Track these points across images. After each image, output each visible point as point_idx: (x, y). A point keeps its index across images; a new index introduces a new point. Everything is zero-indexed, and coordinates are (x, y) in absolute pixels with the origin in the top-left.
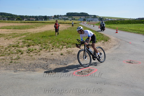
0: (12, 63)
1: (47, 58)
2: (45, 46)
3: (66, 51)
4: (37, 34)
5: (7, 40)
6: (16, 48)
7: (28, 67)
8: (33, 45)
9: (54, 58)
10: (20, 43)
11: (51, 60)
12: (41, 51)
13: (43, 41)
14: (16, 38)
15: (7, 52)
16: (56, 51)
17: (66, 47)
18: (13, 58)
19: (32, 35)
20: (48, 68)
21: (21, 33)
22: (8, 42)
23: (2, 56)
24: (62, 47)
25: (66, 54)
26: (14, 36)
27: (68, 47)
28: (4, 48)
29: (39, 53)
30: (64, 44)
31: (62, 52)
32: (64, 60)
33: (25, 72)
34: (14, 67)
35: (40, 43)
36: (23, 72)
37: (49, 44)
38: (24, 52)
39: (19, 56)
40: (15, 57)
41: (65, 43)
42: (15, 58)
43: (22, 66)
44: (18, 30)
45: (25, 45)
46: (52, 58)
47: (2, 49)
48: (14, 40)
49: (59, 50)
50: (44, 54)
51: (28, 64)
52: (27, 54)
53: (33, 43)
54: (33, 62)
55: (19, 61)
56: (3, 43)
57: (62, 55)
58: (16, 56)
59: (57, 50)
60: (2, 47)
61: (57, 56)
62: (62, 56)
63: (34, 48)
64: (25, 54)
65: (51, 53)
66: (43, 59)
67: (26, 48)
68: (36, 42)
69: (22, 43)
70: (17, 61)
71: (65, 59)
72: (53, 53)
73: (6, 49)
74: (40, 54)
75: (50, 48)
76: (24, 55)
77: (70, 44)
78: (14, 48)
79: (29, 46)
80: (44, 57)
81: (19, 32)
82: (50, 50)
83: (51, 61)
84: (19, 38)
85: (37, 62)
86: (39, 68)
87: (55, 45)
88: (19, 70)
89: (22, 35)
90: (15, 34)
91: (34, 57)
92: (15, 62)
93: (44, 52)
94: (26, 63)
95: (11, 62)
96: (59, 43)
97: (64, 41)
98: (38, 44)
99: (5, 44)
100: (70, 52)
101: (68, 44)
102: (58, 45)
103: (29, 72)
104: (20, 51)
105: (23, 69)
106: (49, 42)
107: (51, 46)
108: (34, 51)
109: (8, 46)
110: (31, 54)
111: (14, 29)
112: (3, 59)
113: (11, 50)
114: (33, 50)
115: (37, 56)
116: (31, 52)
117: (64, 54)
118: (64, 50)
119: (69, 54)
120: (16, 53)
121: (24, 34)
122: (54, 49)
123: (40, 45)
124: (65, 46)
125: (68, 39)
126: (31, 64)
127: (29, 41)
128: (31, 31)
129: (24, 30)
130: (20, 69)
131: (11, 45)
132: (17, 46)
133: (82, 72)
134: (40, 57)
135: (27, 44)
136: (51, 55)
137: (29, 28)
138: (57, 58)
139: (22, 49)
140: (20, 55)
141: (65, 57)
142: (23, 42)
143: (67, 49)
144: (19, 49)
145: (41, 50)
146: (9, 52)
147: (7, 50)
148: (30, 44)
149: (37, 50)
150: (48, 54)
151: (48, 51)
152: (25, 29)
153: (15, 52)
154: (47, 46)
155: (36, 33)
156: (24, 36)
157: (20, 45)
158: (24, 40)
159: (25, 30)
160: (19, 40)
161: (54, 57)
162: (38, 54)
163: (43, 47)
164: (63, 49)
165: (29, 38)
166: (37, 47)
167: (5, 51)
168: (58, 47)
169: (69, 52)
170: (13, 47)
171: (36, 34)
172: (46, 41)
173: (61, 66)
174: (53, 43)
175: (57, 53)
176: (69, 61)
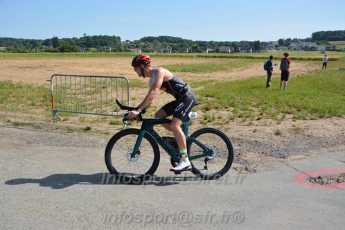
1: (242, 139)
2: (242, 112)
3: (289, 126)
4: (231, 83)
8: (216, 108)
9: (258, 140)
11: (250, 143)
12: (231, 123)
13: (241, 101)
16: (265, 125)
17: (294, 118)
19: (218, 85)
20: (241, 160)
21: (195, 80)
24: (283, 118)
25: (289, 134)
27: (299, 118)
29: (225, 127)
30: (289, 111)
31: (280, 127)
32: (282, 147)
35: (232, 105)
37: (253, 108)
38: (195, 121)
41: (294, 109)
44: (189, 74)
45: (200, 106)
46: (253, 139)
49: (274, 122)
50: (237, 129)
52: (201, 126)
53: (216, 104)
56: (157, 100)
57: (277, 134)
59: (268, 123)
60: (155, 107)
61: (266, 137)
62: (278, 137)
63: (216, 115)
64: (197, 125)
65: (254, 128)
66: (233, 139)
67: (200, 114)
68: (224, 101)
71: (285, 145)
72: (258, 128)
74: (228, 129)
75: (253, 117)
76: (193, 126)
77: (305, 112)
79: (207, 109)
80: (236, 135)
81: (191, 79)
82: (253, 122)
83: (249, 145)
86: (219, 156)
87: (266, 111)
89: (196, 84)
93: (237, 125)
96: (277, 108)
97: (291, 102)
98: (227, 105)
100: (301, 129)
101: (299, 110)
102: (273, 110)
106: (254, 103)
107: (256, 112)
108: (216, 121)
111: (182, 71)
114: (214, 119)
116: (209, 121)
117: (284, 133)
118: (287, 125)
119: (297, 135)
121: (201, 84)
122: (263, 120)
123: (232, 109)
124: (291, 116)
125: (302, 99)
127: (209, 99)
128: (219, 76)
129: (201, 75)
133: (320, 178)
135: (204, 105)
136: (251, 132)
137: (215, 71)
138: (266, 140)
141: (285, 140)
143: (294, 123)
145: (232, 119)
148: (209, 104)
149: (224, 118)
150: (247, 129)
151: (246, 123)
152: (205, 72)
154: (246, 111)
155: (227, 83)
156: (202, 87)
159: (206, 75)
161: (259, 137)
163: (238, 115)
164: (283, 122)
165: (211, 91)
166: (225, 114)
168: (273, 117)
169: (297, 131)
171: (228, 85)
172: (249, 101)
173: (271, 159)
174: (264, 105)
175: (268, 129)
176: (293, 150)
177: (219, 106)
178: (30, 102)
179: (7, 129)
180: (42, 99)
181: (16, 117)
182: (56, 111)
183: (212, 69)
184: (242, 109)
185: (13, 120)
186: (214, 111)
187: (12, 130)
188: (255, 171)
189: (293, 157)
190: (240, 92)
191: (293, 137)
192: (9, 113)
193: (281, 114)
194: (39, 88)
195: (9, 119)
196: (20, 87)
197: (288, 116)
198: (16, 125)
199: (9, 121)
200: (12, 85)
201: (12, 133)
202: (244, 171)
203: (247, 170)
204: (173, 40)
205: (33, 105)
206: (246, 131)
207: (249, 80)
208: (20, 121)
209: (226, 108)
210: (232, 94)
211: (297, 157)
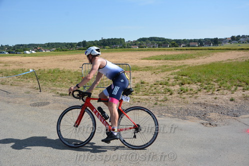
0: (157, 106)
1: (207, 104)
2: (206, 86)
3: (240, 95)
4: (199, 67)
5: (154, 75)
6: (164, 86)
7: (176, 112)
8: (189, 83)
9: (218, 104)
10: (171, 80)
11: (213, 106)
12: (199, 93)
13: (206, 78)
14: (166, 73)
15: (152, 90)
16: (222, 94)
17: (244, 89)
18: (159, 99)
19: (189, 68)
20: (206, 118)
21: (174, 65)
22: (156, 78)
23: (146, 95)
24: (236, 89)
25: (240, 101)
26: (164, 69)
27: (247, 90)
28: (150, 85)
29: (195, 95)
30: (240, 84)
31: (234, 96)
32: (235, 109)
33: (172, 119)
34: (159, 111)
35: (200, 81)
36: (169, 119)
37: (215, 83)
38: (174, 92)
39: (167, 97)
40: (161, 97)
41: (243, 83)
42: (162, 99)
43: (169, 110)
45: (178, 82)
46: (214, 104)
47: (146, 87)
48: (163, 75)
49: (229, 92)
50: (203, 97)
51: (177, 109)
52: (178, 95)
53: (188, 81)
54: (185, 106)
55: (166, 104)
56: (149, 79)
57: (232, 100)
58: (163, 97)
59: (225, 93)
60: (147, 83)
61: (224, 102)
62: (232, 102)
63: (189, 88)
64: (175, 94)
65: (215, 96)
66: (200, 104)
67: (177, 87)
68: (194, 78)
69: (173, 80)
70: (163, 103)
71: (237, 108)
72: (218, 96)
73: (151, 87)
74: (197, 97)
75: (214, 89)
76: (173, 96)
78: (161, 86)
79: (182, 84)
80: (203, 101)
81: (171, 64)
82: (214, 92)
83: (212, 108)
84: (170, 72)
85: (191, 107)
86: (192, 115)
87: (224, 85)
88: (164, 116)
89: (175, 68)
90: (165, 66)
91: (188, 100)
92: (160, 105)
93: (203, 94)
94: (175, 107)
95: (156, 104)
96: (231, 82)
97: (241, 78)
98: (196, 81)
99: (151, 80)
100: (248, 97)
101: (247, 84)
102: (228, 84)
103: (177, 119)
104: (169, 91)
105: (169, 115)
106: (215, 80)
107: (216, 85)
108: (189, 92)
109: (155, 83)
110: (184, 95)
111: (165, 59)
112: (147, 99)
113: (157, 88)
114: (187, 90)
115: (193, 99)
116: (184, 92)
117: (236, 99)
119: (246, 101)
120: (163, 93)
121: (178, 68)
122: (221, 91)
123: (199, 84)
124: (242, 88)
126: (181, 109)
127: (184, 77)
128: (190, 62)
129: (178, 62)
130: (167, 114)
131: (158, 82)
132: (166, 84)
134: (196, 101)
135: (180, 81)
136: (213, 99)
137: (187, 59)
138: (224, 104)
139: (172, 88)
140: (168, 95)
141: (237, 104)
142: (174, 78)
143: (243, 93)
144: (168, 87)
145: (199, 91)
146: (154, 91)
147: (153, 88)
148: (184, 81)
149: (194, 90)
150: (210, 97)
151: (210, 93)
152: (180, 59)
153: (163, 91)
154: (209, 85)
155: (196, 66)
156: (178, 70)
157: (170, 83)
158: (176, 76)
159: (181, 61)
160: (170, 76)
161: (219, 102)
162: (194, 97)
163: (204, 87)
164: (236, 92)
165: (185, 72)
166: (195, 87)
167: (149, 89)
168: (229, 89)
169: (246, 98)
170: (161, 84)
171: (197, 68)
172: (211, 78)
173: (228, 117)
174: (222, 81)
175: (225, 97)
176: (243, 111)
177: (191, 82)
178: (69, 81)
179: (57, 98)
180: (77, 79)
181: (62, 90)
182: (86, 87)
183: (185, 57)
184: (206, 84)
185: (60, 92)
186: (187, 85)
187: (60, 98)
188: (216, 125)
189: (243, 116)
190: (205, 72)
191: (243, 102)
192: (58, 88)
193: (234, 87)
194: (75, 72)
195: (58, 91)
196: (64, 72)
197: (239, 88)
198: (62, 95)
199: (58, 93)
200: (59, 71)
201: (60, 100)
202: (209, 125)
203: (210, 124)
204: (158, 39)
205: (71, 83)
206: (209, 98)
207: (210, 65)
208: (64, 93)
209: (195, 83)
210: (200, 74)
211: (246, 116)
